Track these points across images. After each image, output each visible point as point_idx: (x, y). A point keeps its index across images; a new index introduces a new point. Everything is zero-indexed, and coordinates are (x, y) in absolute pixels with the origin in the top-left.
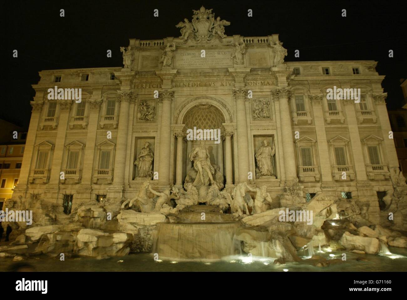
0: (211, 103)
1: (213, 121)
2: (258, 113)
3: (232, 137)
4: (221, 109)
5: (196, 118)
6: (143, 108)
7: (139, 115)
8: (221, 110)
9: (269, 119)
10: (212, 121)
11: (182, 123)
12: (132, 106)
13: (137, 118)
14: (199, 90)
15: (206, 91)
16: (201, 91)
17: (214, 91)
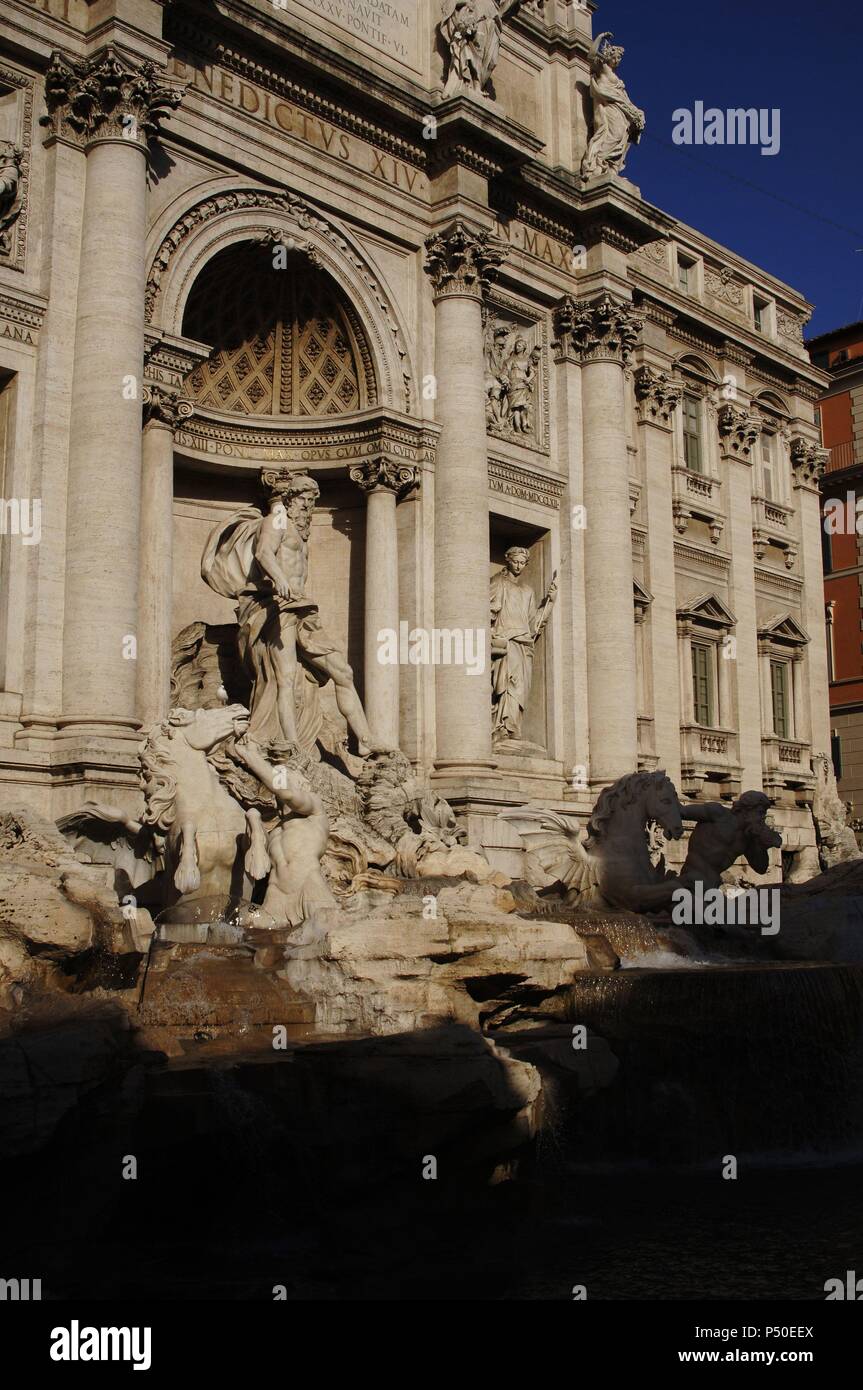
0: (323, 255)
1: (253, 361)
2: (497, 393)
3: (405, 493)
4: (367, 312)
8: (366, 322)
9: (529, 441)
10: (244, 360)
14: (277, 152)
15: (311, 176)
16: (285, 163)
17: (345, 192)
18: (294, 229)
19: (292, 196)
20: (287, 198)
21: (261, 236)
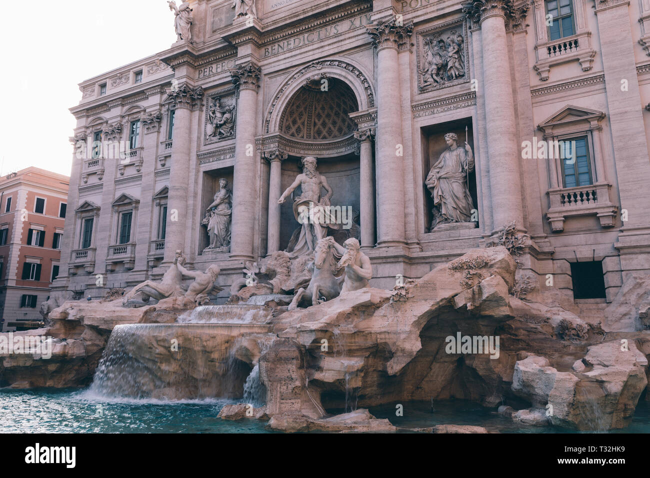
2: (434, 72)
5: (319, 114)
6: (214, 113)
7: (210, 129)
11: (277, 128)
12: (196, 113)
13: (205, 135)
14: (306, 52)
15: (320, 50)
16: (311, 53)
17: (335, 46)
18: (317, 72)
19: (314, 62)
20: (313, 64)
21: (305, 83)
